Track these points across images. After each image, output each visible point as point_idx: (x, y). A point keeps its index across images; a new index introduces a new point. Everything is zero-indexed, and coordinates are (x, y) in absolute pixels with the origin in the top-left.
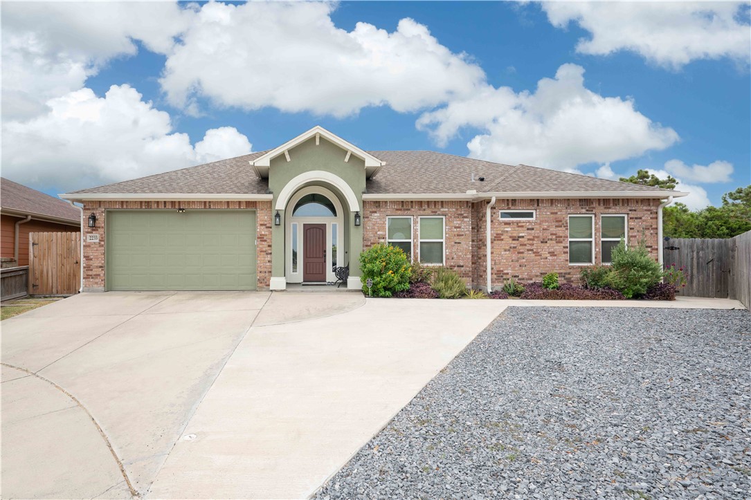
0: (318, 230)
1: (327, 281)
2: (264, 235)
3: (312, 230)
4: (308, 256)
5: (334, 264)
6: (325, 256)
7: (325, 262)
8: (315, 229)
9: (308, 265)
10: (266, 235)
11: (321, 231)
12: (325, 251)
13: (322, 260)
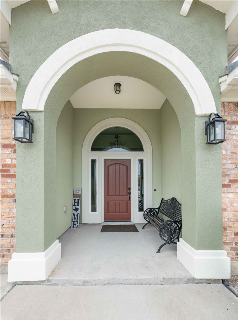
0: (121, 166)
1: (132, 221)
2: (10, 165)
3: (114, 166)
4: (110, 194)
5: (141, 202)
6: (130, 194)
7: (130, 200)
8: (118, 165)
9: (110, 202)
10: (15, 166)
11: (125, 167)
12: (130, 189)
13: (126, 198)
